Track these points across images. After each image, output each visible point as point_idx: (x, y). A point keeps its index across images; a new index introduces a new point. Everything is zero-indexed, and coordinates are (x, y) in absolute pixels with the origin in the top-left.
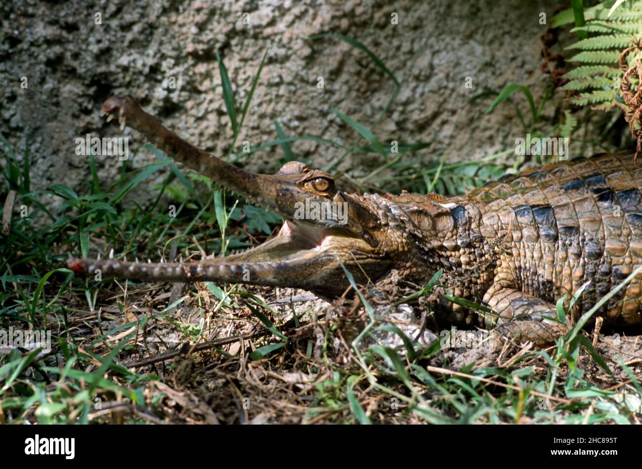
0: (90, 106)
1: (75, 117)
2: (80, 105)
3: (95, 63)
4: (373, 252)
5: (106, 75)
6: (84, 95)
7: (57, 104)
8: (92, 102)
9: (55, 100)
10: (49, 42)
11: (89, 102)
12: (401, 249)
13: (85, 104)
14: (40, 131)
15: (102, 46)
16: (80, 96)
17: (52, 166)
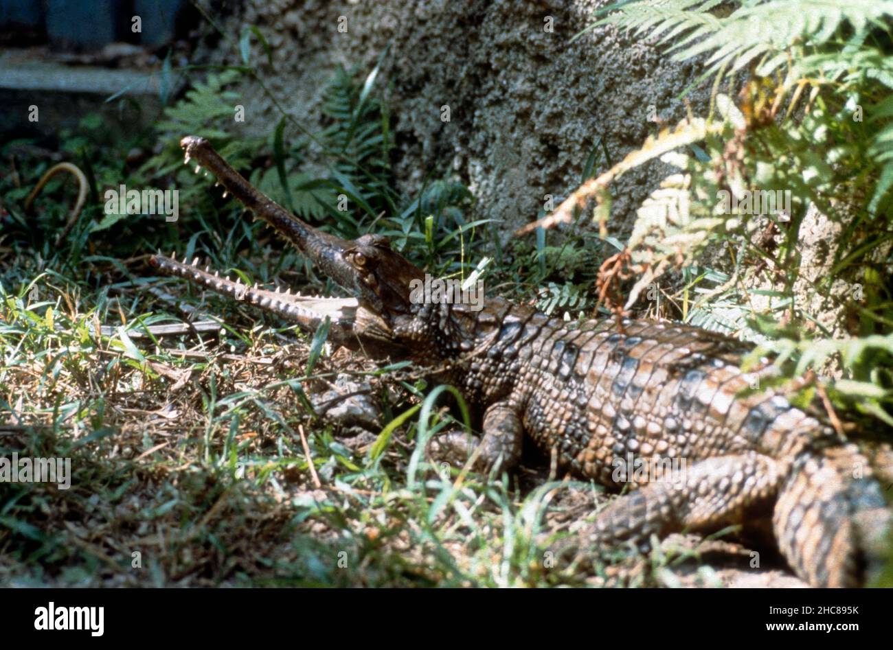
0: (541, 162)
1: (530, 168)
2: (534, 158)
3: (546, 124)
4: (387, 332)
5: (555, 137)
6: (537, 151)
7: (519, 153)
8: (544, 159)
9: (518, 149)
10: (522, 97)
11: (541, 158)
12: (413, 338)
13: (537, 159)
14: (506, 174)
15: (555, 110)
16: (533, 151)
17: (507, 207)
